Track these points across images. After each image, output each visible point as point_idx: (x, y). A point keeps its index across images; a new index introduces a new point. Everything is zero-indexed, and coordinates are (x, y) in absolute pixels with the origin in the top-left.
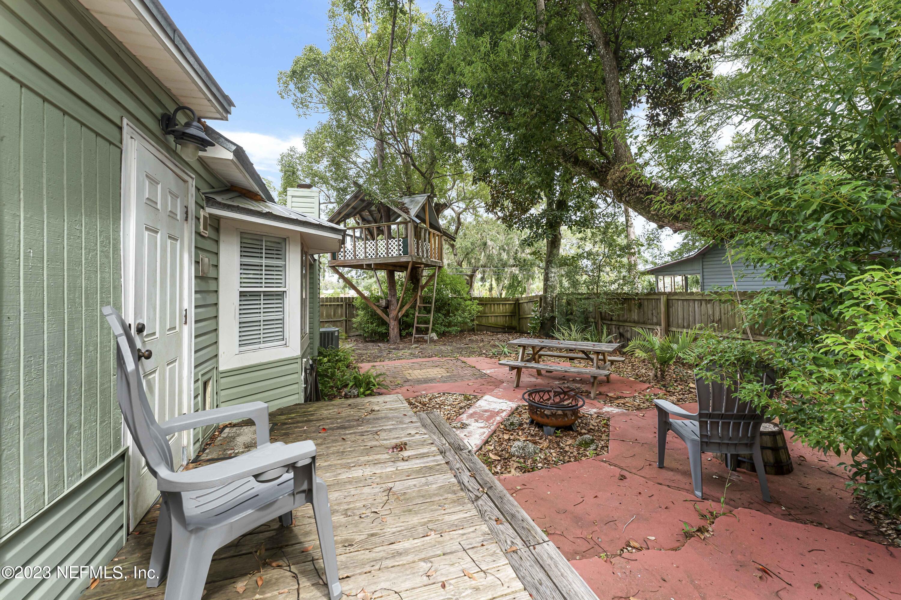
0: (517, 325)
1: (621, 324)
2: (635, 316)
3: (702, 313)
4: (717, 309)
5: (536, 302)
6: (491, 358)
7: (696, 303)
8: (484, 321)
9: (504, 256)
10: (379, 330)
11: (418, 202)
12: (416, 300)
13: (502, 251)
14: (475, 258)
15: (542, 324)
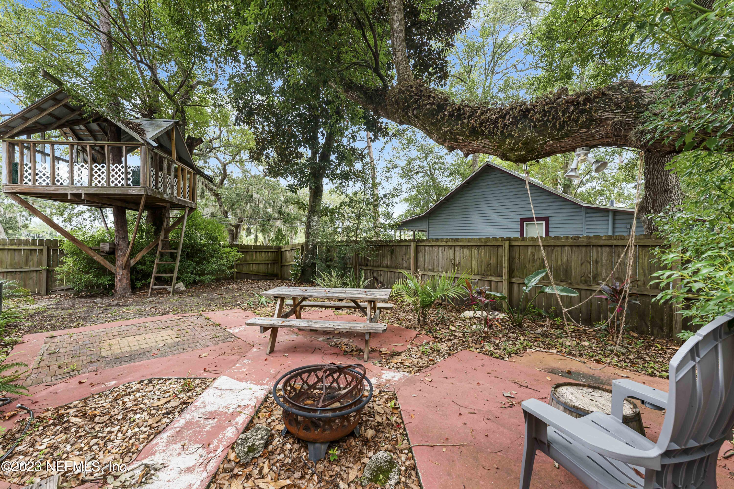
0: (279, 272)
1: (375, 269)
2: (388, 262)
3: (445, 258)
4: (458, 254)
5: (298, 250)
6: (245, 310)
7: (440, 248)
8: (244, 269)
9: (270, 210)
10: (100, 281)
11: (160, 126)
12: (158, 245)
13: (267, 205)
14: (241, 210)
15: (303, 270)
